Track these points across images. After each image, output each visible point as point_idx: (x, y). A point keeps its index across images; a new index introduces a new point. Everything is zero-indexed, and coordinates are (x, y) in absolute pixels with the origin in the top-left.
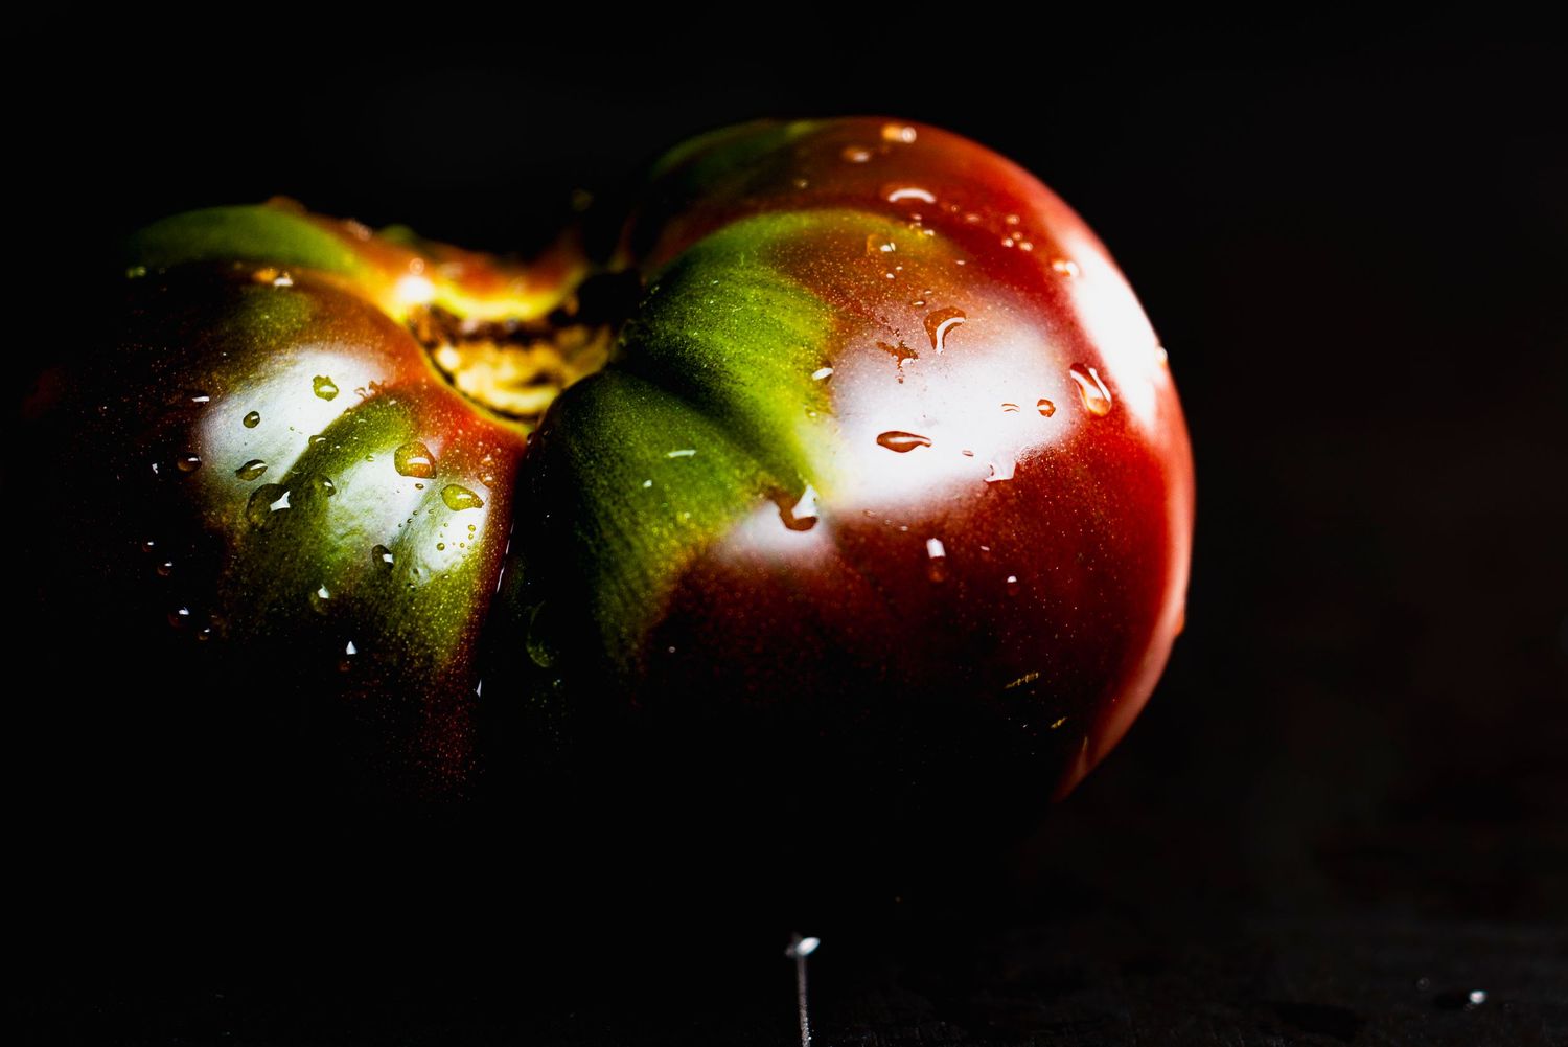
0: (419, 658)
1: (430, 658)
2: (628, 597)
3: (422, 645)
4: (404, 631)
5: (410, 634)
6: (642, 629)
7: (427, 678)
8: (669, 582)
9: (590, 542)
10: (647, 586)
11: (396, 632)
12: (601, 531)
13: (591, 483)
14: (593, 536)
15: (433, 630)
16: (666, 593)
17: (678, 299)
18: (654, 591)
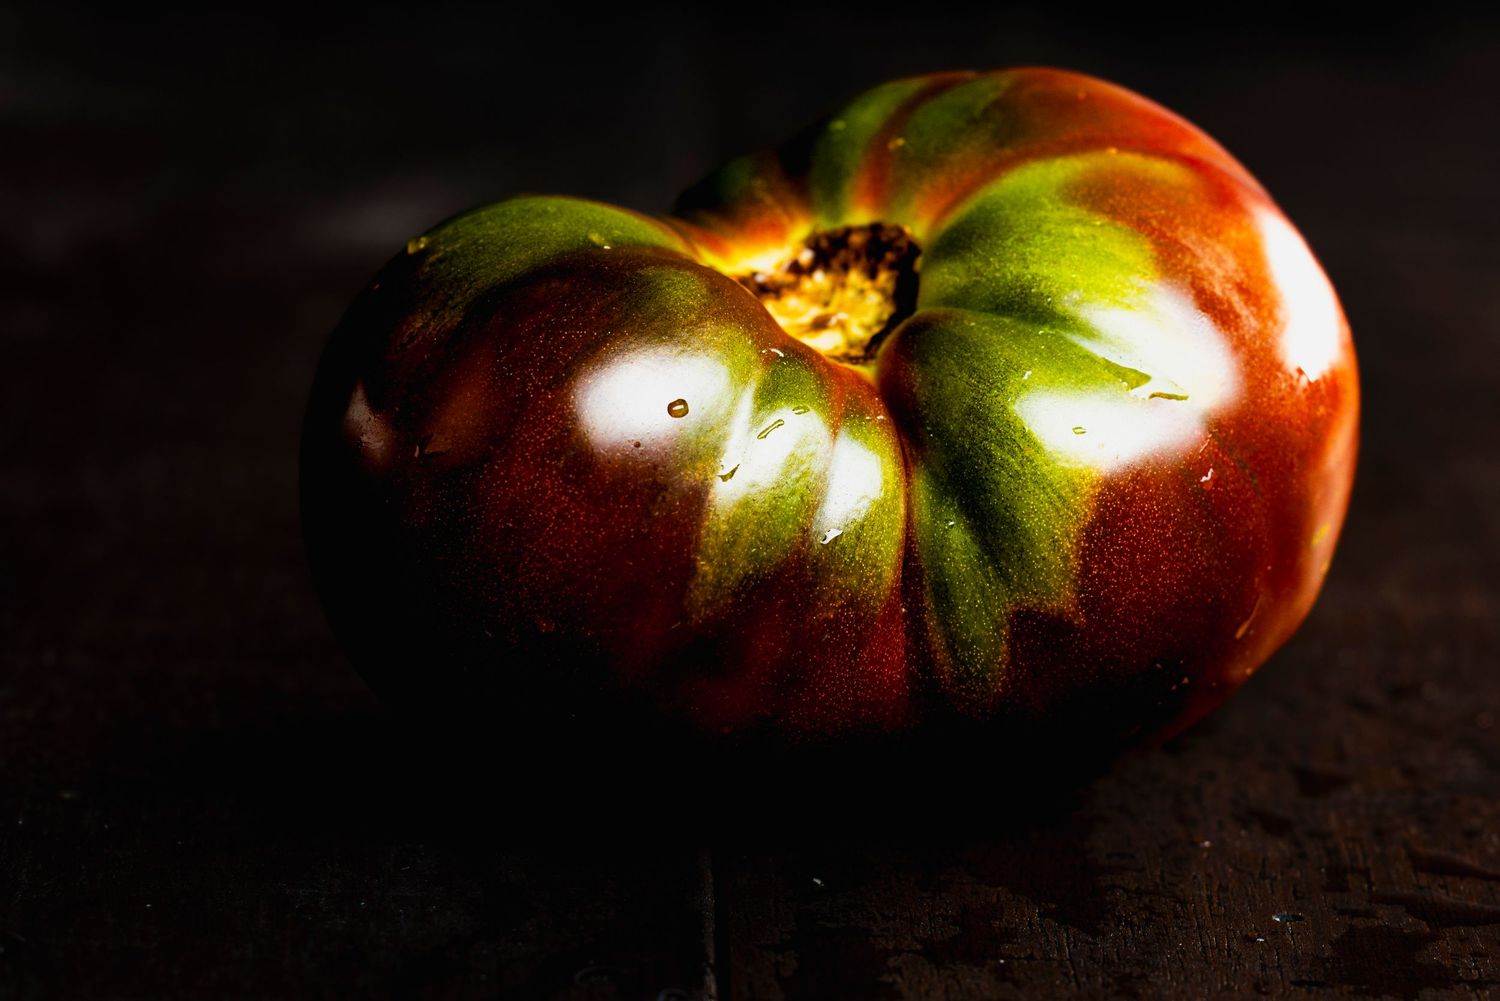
0: (872, 577)
1: (879, 576)
2: (1059, 505)
3: (874, 566)
4: (859, 555)
5: (865, 557)
6: (1073, 529)
7: (879, 594)
8: (1094, 487)
9: (1012, 460)
10: (1074, 491)
11: (853, 557)
12: (1021, 450)
13: (1001, 409)
14: (1013, 453)
15: (880, 552)
16: (1092, 496)
17: (1009, 242)
18: (1082, 496)
